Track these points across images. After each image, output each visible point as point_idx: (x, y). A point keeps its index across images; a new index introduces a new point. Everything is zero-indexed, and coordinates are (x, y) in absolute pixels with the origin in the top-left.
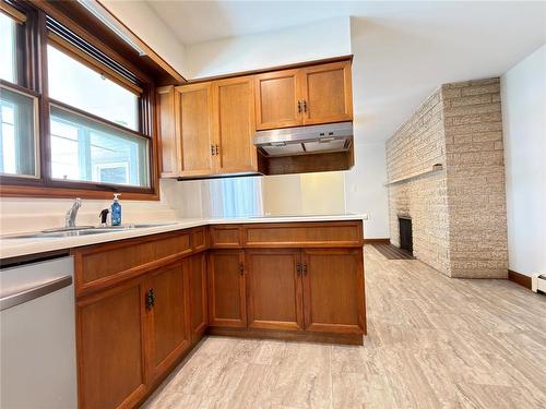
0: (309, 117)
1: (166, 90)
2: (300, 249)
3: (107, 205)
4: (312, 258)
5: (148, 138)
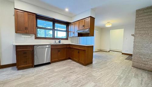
0: (84, 28)
5: (67, 31)
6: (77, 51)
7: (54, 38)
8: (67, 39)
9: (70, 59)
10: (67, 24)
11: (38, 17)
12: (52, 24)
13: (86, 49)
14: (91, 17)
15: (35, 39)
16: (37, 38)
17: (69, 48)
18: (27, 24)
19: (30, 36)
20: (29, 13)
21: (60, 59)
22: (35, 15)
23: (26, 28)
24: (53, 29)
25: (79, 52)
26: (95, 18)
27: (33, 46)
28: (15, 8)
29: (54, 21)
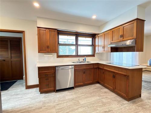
0: (123, 39)
1: (96, 36)
2: (114, 72)
3: (84, 58)
4: (117, 75)
5: (93, 45)
6: (112, 74)
7: (77, 56)
8: (93, 55)
9: (98, 83)
10: (93, 36)
11: (60, 32)
12: (75, 39)
13: (129, 74)
14: (137, 19)
15: (57, 58)
16: (59, 56)
17: (97, 68)
18: (49, 42)
19: (52, 55)
20: (50, 30)
21: (86, 83)
22: (56, 30)
23: (48, 47)
24: (77, 45)
25: (114, 77)
26: (144, 21)
27: (54, 68)
28: (38, 26)
29: (77, 35)
